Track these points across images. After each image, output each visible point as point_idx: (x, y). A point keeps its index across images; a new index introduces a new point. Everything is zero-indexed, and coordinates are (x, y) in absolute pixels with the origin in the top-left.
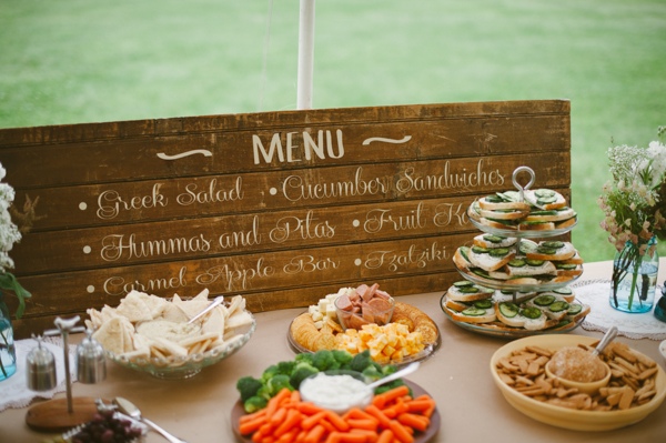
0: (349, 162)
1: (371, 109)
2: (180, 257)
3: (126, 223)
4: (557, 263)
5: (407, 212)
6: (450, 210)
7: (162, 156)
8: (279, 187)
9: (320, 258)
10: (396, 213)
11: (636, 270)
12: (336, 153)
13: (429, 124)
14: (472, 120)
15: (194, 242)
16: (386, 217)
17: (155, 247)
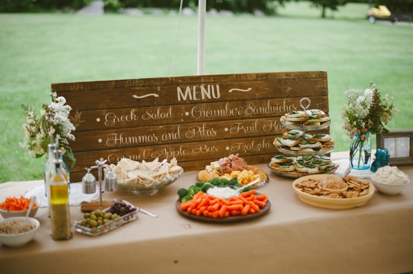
0: (223, 100)
1: (232, 75)
2: (144, 145)
3: (118, 128)
4: (322, 143)
5: (250, 124)
6: (271, 124)
7: (135, 96)
8: (190, 112)
9: (210, 146)
10: (245, 125)
11: (361, 149)
12: (216, 96)
13: (260, 82)
14: (280, 81)
15: (150, 138)
16: (240, 126)
17: (132, 139)
